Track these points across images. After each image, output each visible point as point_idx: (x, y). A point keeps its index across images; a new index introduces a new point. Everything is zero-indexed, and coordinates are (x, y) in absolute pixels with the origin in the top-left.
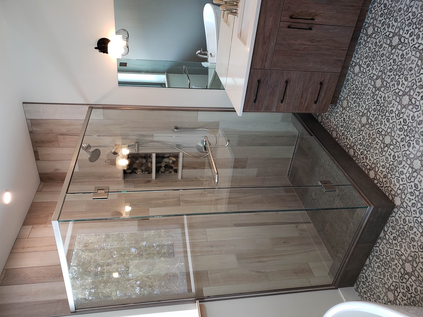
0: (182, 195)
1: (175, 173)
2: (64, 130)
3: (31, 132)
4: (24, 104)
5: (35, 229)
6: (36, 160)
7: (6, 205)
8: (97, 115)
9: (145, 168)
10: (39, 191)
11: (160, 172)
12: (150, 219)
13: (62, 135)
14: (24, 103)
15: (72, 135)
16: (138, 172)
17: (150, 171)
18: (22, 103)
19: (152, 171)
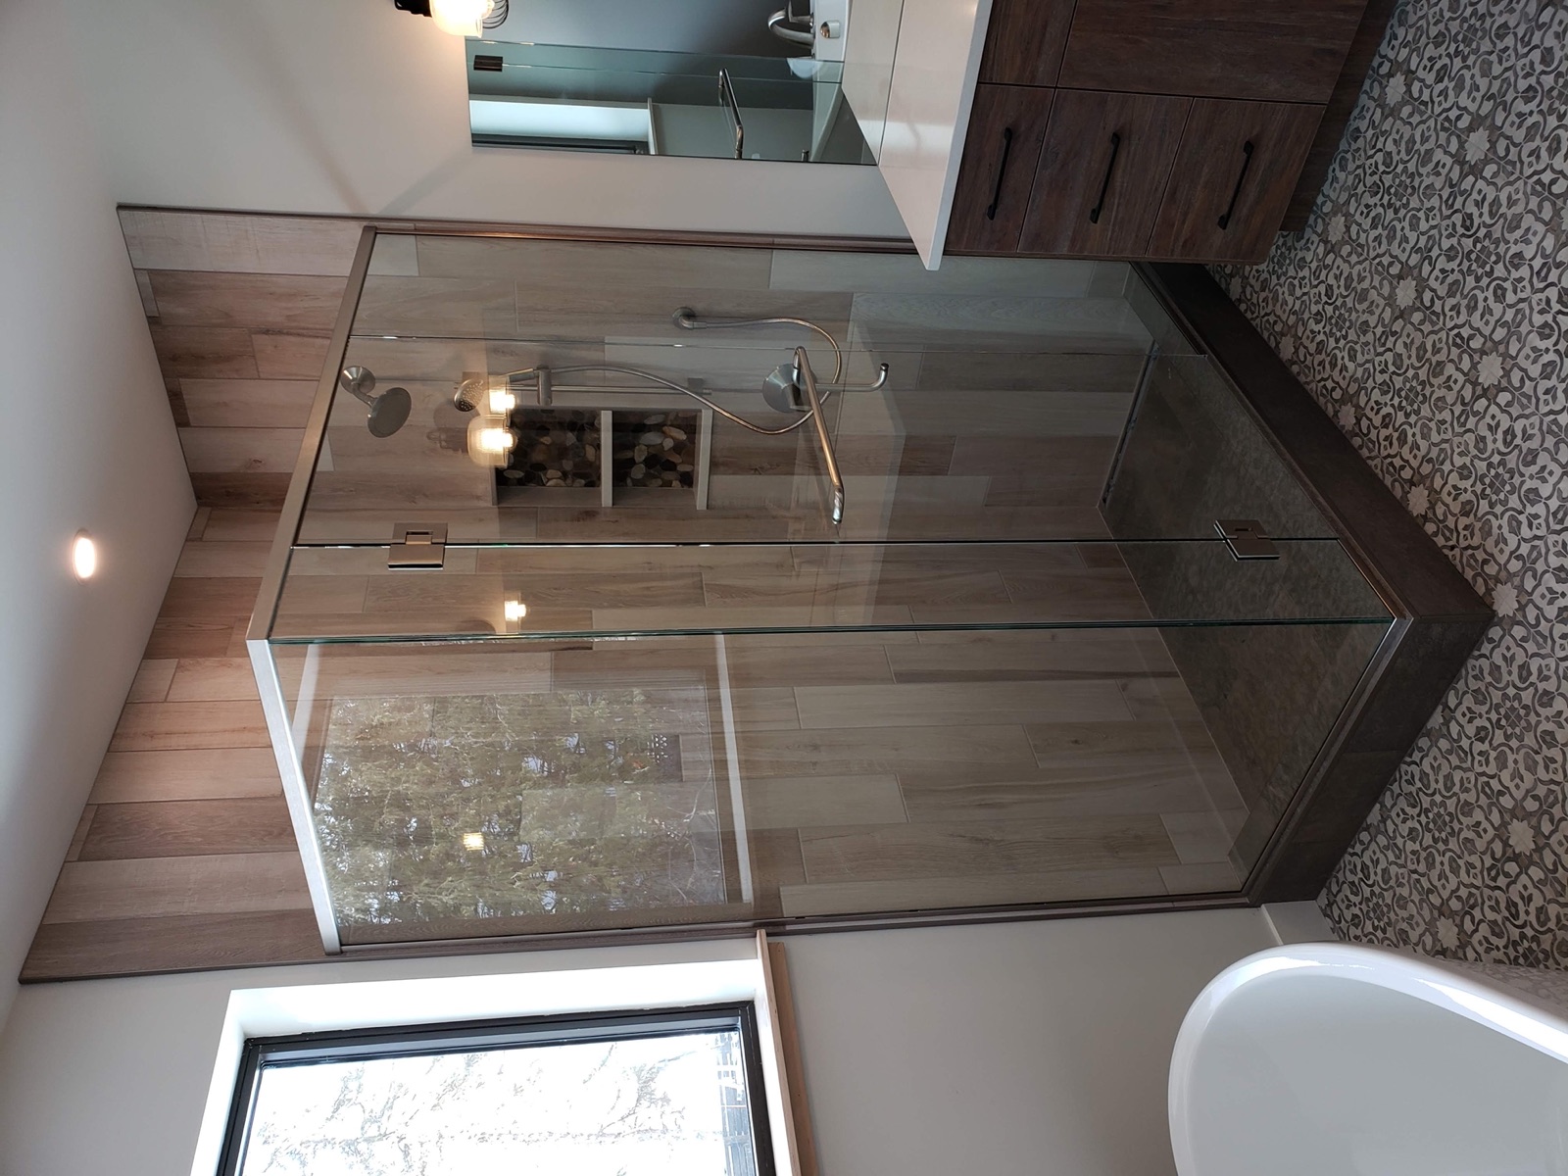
0: (710, 568)
1: (686, 488)
2: (273, 313)
3: (153, 321)
4: (124, 213)
5: (188, 670)
6: (178, 425)
7: (84, 584)
8: (393, 261)
9: (575, 465)
10: (193, 538)
11: (629, 481)
12: (594, 649)
13: (267, 332)
14: (121, 207)
15: (303, 335)
16: (549, 480)
17: (595, 479)
18: (116, 206)
19: (599, 478)
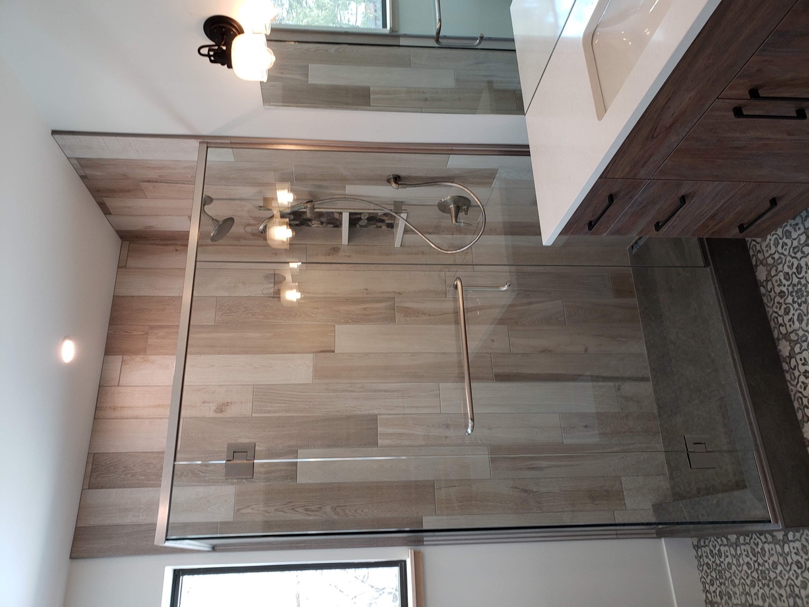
0: (400, 293)
1: (389, 229)
3: (83, 178)
5: (127, 364)
6: (106, 214)
9: (327, 220)
10: (122, 266)
11: (358, 226)
12: (336, 352)
13: (149, 181)
14: (54, 132)
15: (170, 183)
16: (313, 225)
17: (338, 224)
18: (51, 132)
19: (341, 224)
